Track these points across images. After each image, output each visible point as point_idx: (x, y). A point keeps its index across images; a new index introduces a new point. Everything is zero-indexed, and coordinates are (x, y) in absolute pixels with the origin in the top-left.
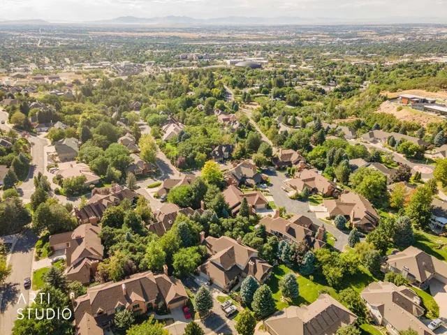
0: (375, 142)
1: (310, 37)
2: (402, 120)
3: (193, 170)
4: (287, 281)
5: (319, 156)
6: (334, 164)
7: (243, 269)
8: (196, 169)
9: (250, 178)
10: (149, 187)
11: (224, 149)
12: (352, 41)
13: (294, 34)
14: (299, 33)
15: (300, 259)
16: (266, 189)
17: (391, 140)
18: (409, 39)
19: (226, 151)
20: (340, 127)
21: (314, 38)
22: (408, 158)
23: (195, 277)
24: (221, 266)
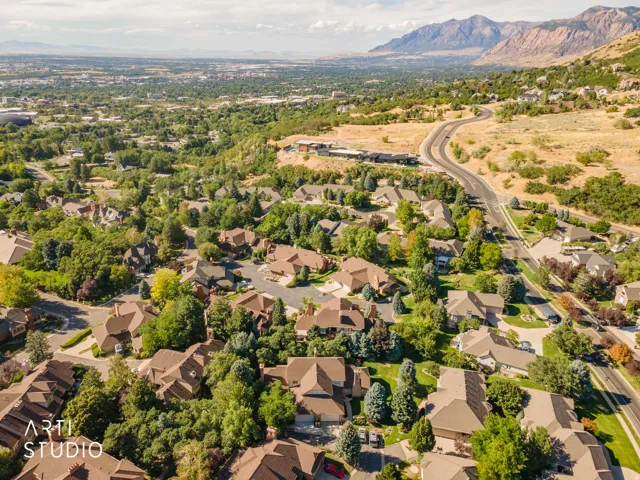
0: (309, 198)
1: (77, 74)
2: (317, 170)
3: (114, 296)
4: (408, 371)
5: (276, 229)
6: (302, 232)
7: (342, 385)
8: (119, 293)
9: (222, 278)
10: (65, 347)
11: (141, 251)
12: (143, 80)
13: (47, 69)
14: (55, 67)
15: (387, 344)
16: (249, 287)
17: (329, 194)
18: (212, 77)
19: (146, 254)
20: (261, 190)
21: (84, 76)
22: (356, 208)
23: (292, 427)
24: (324, 393)
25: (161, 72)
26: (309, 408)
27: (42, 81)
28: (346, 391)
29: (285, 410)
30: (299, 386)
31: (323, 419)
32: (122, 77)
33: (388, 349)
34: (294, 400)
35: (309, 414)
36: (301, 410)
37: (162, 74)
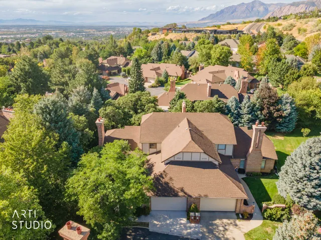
13: (35, 30)
23: (143, 219)
24: (205, 158)
25: (92, 31)
26: (176, 185)
27: (32, 36)
28: (237, 163)
29: (126, 183)
30: (158, 152)
31: (204, 206)
32: (72, 34)
33: (281, 117)
34: (149, 171)
35: (176, 195)
36: (163, 189)
37: (92, 32)
